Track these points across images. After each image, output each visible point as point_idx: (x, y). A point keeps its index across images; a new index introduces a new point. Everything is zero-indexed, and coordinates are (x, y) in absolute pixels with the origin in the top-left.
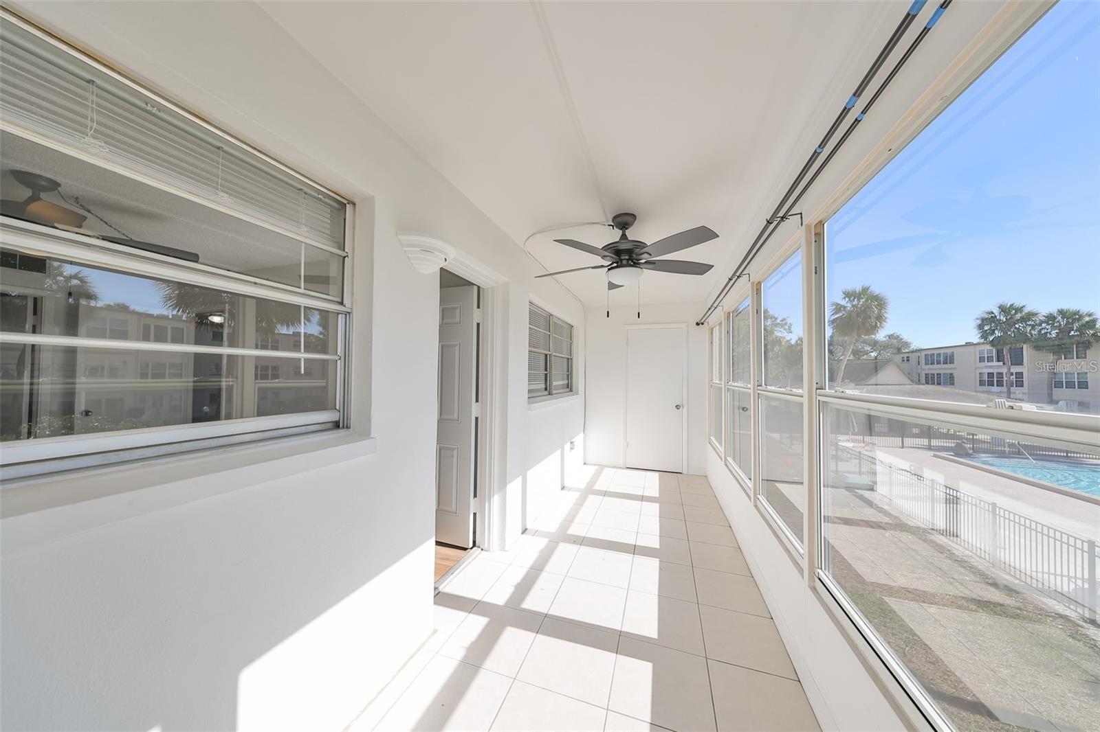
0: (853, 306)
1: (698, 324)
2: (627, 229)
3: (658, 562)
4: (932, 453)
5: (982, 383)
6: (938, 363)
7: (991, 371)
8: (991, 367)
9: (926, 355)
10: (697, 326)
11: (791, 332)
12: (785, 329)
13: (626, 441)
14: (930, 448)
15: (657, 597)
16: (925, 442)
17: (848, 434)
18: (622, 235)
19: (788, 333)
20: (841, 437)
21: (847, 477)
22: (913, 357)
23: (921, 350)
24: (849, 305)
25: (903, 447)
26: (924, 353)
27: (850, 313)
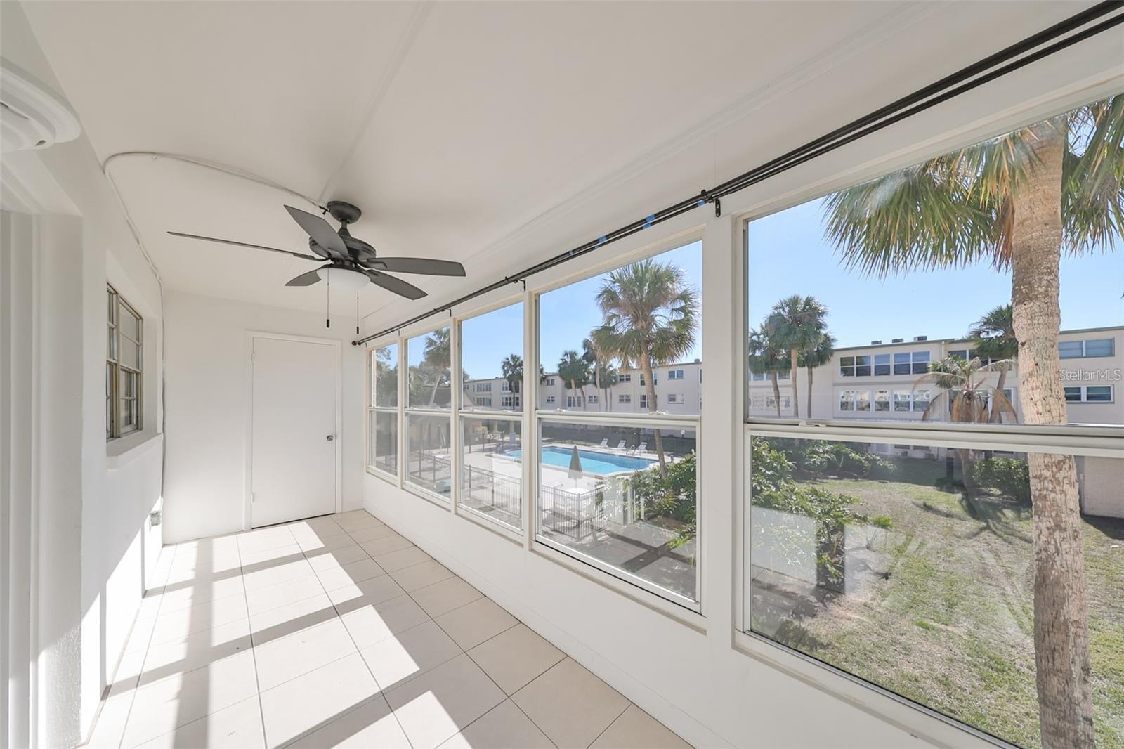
0: (441, 342)
1: (354, 343)
2: (348, 223)
3: (372, 608)
4: (485, 454)
5: (503, 405)
6: (484, 391)
7: (506, 396)
8: (506, 394)
9: (478, 385)
10: (353, 346)
11: (390, 359)
12: (384, 355)
13: (252, 493)
14: (483, 450)
15: (394, 638)
16: (481, 446)
17: (439, 448)
18: (342, 228)
19: (387, 359)
20: (435, 451)
21: (445, 483)
22: (471, 386)
23: (475, 381)
24: (438, 341)
25: (470, 453)
26: (477, 382)
27: (439, 348)
